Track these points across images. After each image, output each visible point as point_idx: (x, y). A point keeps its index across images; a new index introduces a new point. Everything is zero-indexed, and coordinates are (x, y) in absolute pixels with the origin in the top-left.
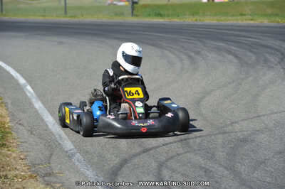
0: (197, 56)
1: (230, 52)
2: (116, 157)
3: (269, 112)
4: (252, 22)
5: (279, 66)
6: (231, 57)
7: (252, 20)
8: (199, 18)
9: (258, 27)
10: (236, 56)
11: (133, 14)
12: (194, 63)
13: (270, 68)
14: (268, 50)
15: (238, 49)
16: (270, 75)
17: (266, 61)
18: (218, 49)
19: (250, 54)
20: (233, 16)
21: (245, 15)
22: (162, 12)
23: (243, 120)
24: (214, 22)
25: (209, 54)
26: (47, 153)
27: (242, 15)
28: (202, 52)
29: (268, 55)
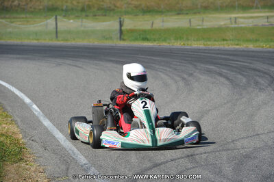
0: (190, 78)
1: (221, 75)
2: (129, 170)
3: (266, 131)
4: (238, 47)
5: (269, 89)
6: (223, 80)
7: (237, 45)
8: (186, 43)
9: (244, 51)
10: (228, 79)
11: (121, 39)
12: (189, 85)
13: (261, 90)
14: (257, 73)
15: (229, 72)
16: (262, 96)
17: (256, 83)
18: (209, 72)
19: (240, 76)
20: (215, 41)
21: (226, 40)
22: (148, 37)
23: (243, 138)
24: (202, 46)
25: (201, 76)
26: (64, 167)
27: (224, 40)
28: (195, 74)
29: (258, 78)
